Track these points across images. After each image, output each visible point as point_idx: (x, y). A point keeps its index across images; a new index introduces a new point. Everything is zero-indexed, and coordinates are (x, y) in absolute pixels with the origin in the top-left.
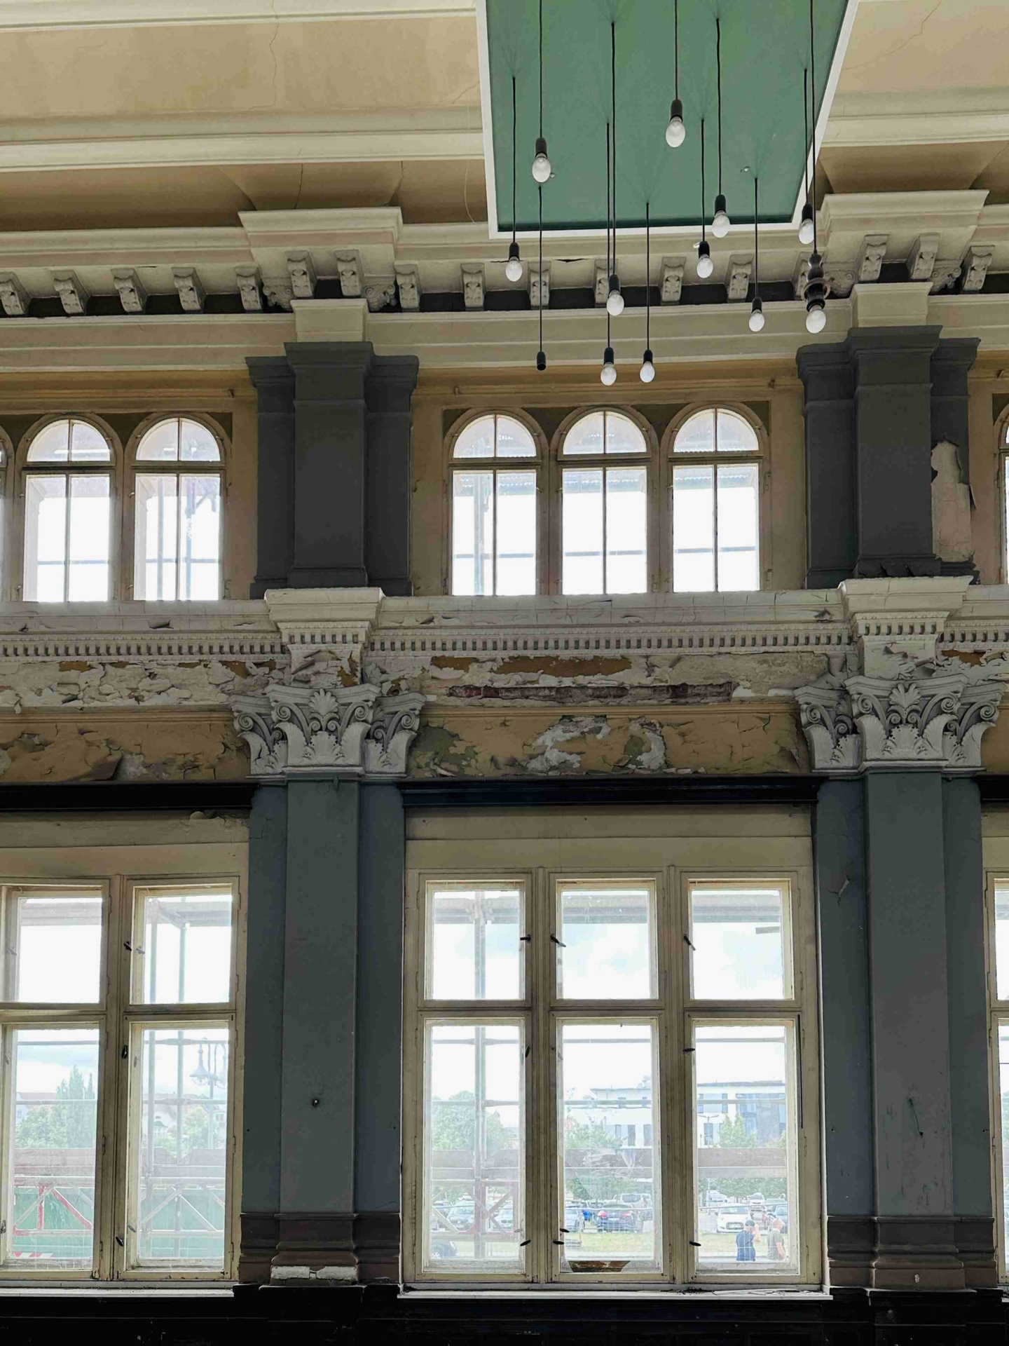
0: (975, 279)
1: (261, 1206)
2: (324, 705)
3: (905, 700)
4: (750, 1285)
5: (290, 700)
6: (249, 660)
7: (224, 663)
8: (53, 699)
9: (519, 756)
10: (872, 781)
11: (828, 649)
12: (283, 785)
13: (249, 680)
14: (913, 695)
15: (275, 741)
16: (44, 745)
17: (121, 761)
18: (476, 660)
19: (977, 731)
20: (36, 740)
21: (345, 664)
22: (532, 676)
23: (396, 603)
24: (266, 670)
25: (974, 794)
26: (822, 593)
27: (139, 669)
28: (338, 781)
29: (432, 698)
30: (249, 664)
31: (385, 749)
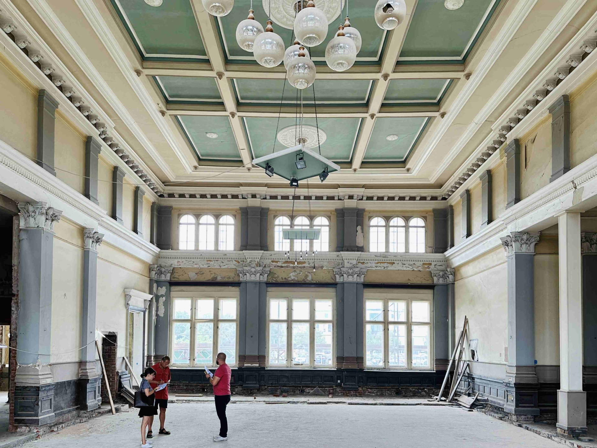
0: (365, 198)
1: (242, 354)
2: (253, 270)
3: (350, 271)
4: (324, 368)
5: (247, 269)
6: (239, 260)
7: (235, 261)
8: (206, 266)
9: (286, 278)
10: (345, 285)
11: (339, 261)
12: (246, 283)
13: (240, 264)
14: (352, 271)
15: (244, 275)
16: (203, 274)
17: (217, 277)
18: (279, 261)
19: (363, 276)
20: (202, 273)
21: (257, 262)
22: (289, 264)
23: (265, 252)
24: (242, 262)
25: (362, 286)
26: (338, 253)
27: (221, 261)
28: (255, 283)
29: (271, 268)
30: (240, 261)
31: (263, 277)
